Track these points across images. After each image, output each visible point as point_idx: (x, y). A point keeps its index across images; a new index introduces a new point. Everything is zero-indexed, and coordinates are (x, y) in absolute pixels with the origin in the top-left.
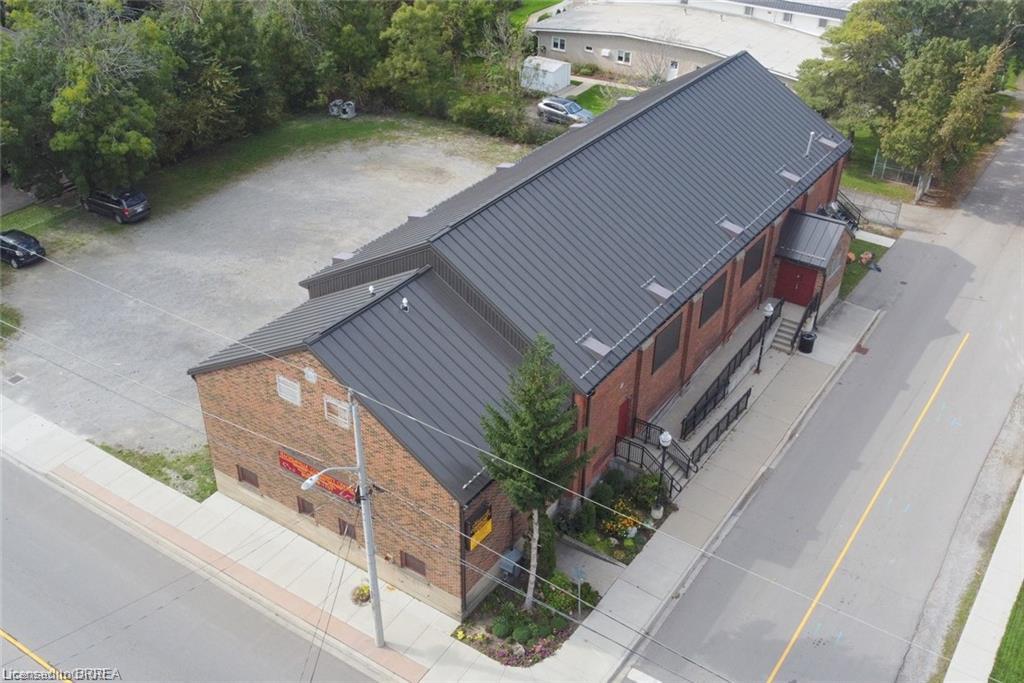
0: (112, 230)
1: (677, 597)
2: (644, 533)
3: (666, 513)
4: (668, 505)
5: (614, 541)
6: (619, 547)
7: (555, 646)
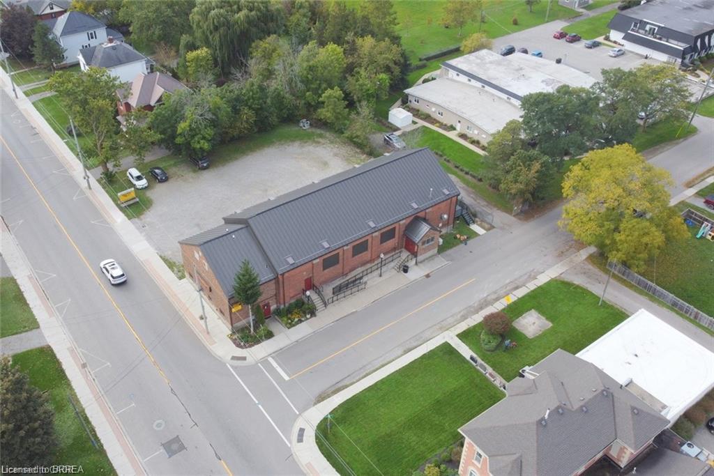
0: (195, 171)
2: (300, 321)
3: (311, 317)
4: (313, 313)
5: (290, 321)
6: (290, 324)
7: (253, 346)
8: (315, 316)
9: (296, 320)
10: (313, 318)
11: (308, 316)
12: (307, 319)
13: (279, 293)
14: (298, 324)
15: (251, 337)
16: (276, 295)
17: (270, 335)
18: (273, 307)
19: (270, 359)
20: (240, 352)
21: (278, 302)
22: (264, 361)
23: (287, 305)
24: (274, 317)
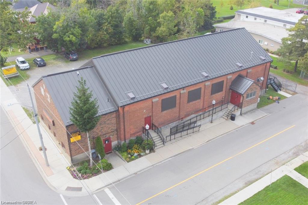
1: (136, 174)
2: (140, 156)
3: (150, 152)
4: (152, 150)
5: (129, 156)
6: (129, 158)
7: (91, 177)
8: (154, 152)
9: (136, 154)
10: (152, 154)
11: (147, 152)
12: (146, 154)
13: (120, 128)
14: (137, 158)
15: (90, 169)
16: (117, 130)
17: (108, 167)
18: (114, 143)
19: (107, 190)
20: (76, 183)
21: (118, 138)
22: (100, 192)
23: (127, 141)
24: (115, 152)
